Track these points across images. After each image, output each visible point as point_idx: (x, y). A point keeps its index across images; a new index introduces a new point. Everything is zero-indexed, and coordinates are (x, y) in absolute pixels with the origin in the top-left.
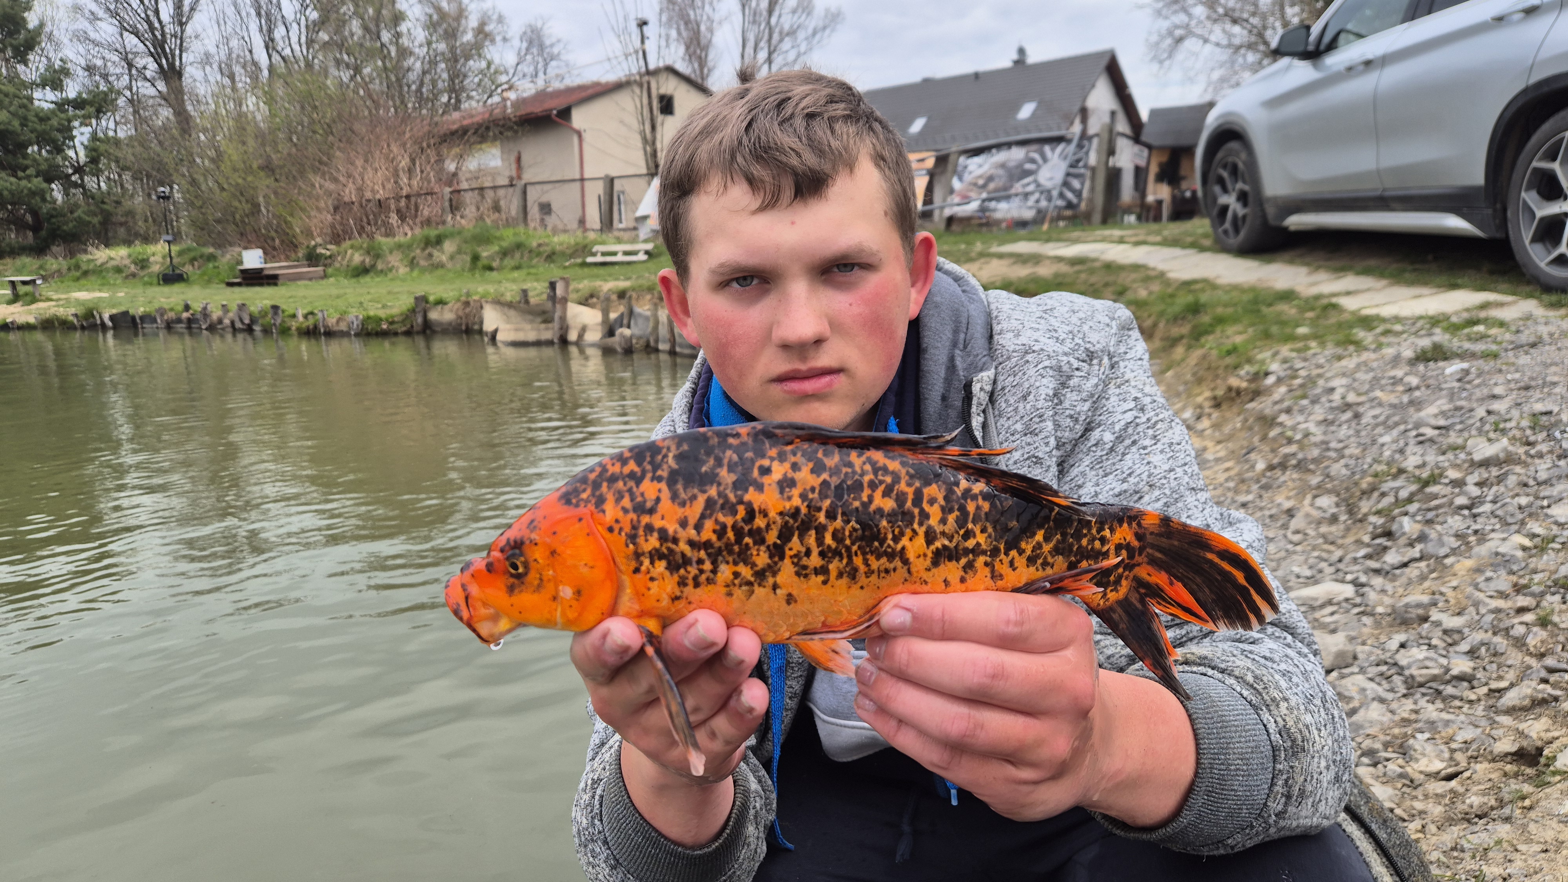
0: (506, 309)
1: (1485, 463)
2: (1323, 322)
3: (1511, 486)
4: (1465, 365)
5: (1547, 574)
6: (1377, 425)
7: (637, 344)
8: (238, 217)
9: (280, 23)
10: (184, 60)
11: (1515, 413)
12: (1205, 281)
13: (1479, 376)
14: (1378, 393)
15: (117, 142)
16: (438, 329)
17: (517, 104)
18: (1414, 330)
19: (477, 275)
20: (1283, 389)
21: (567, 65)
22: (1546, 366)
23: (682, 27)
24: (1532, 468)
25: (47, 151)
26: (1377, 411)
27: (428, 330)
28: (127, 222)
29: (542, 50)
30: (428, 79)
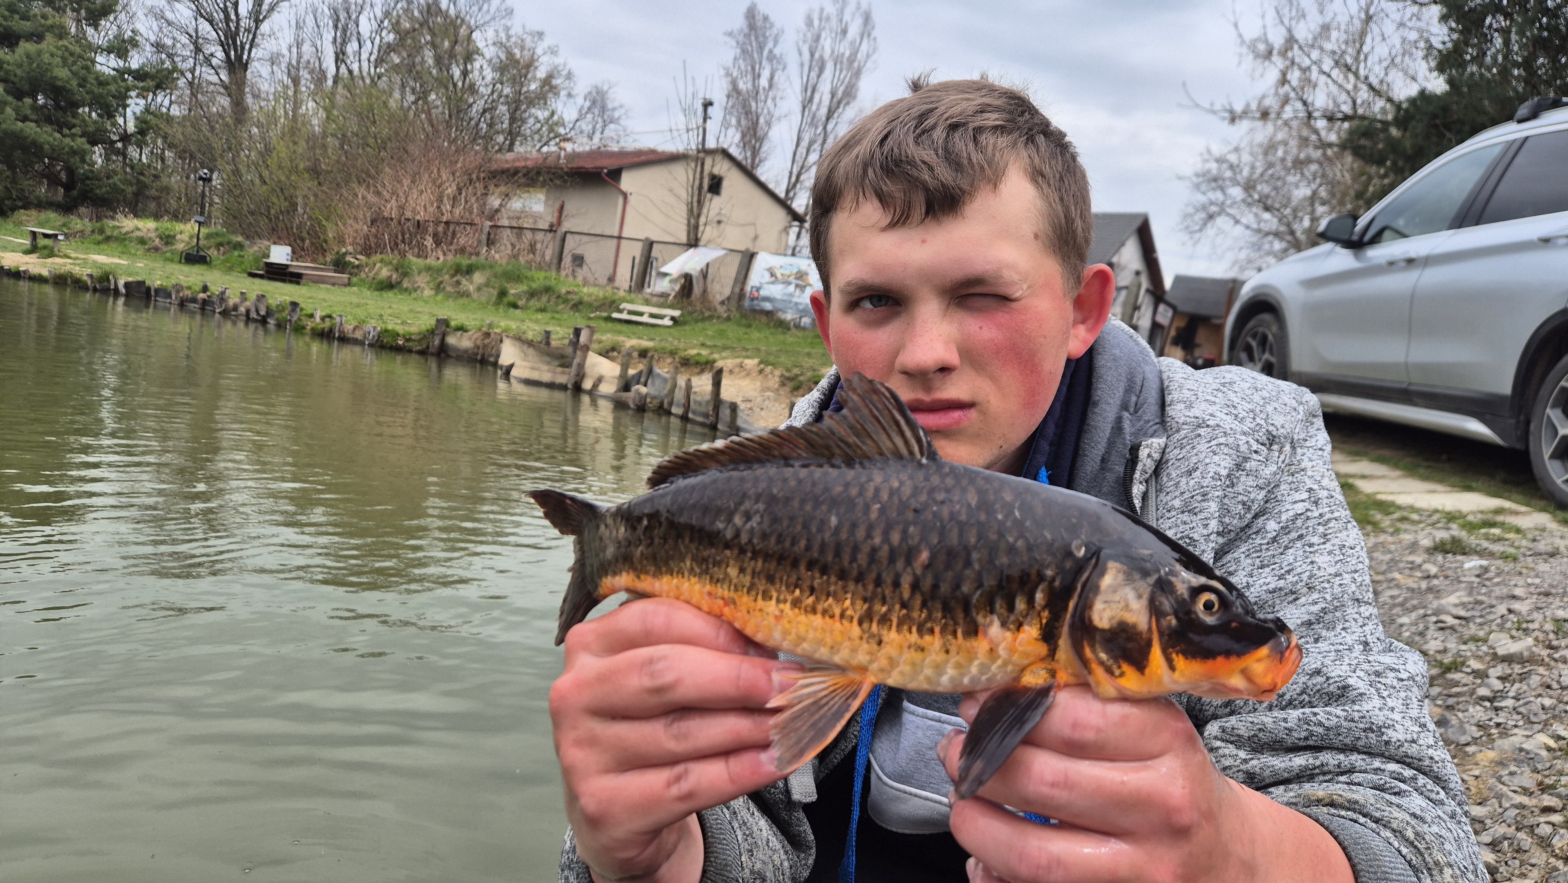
0: (525, 347)
1: (1508, 659)
3: (1534, 686)
4: (1484, 563)
6: (1394, 606)
7: (651, 404)
8: (273, 212)
9: (354, 38)
10: (253, 55)
11: (1536, 615)
13: (1498, 575)
14: (1396, 575)
15: (169, 119)
16: (453, 354)
17: (571, 157)
18: (1430, 521)
19: (501, 310)
21: (626, 130)
23: (742, 116)
24: (1556, 672)
25: (98, 115)
26: (1395, 592)
27: (443, 354)
28: (160, 197)
29: (603, 112)
30: (488, 116)
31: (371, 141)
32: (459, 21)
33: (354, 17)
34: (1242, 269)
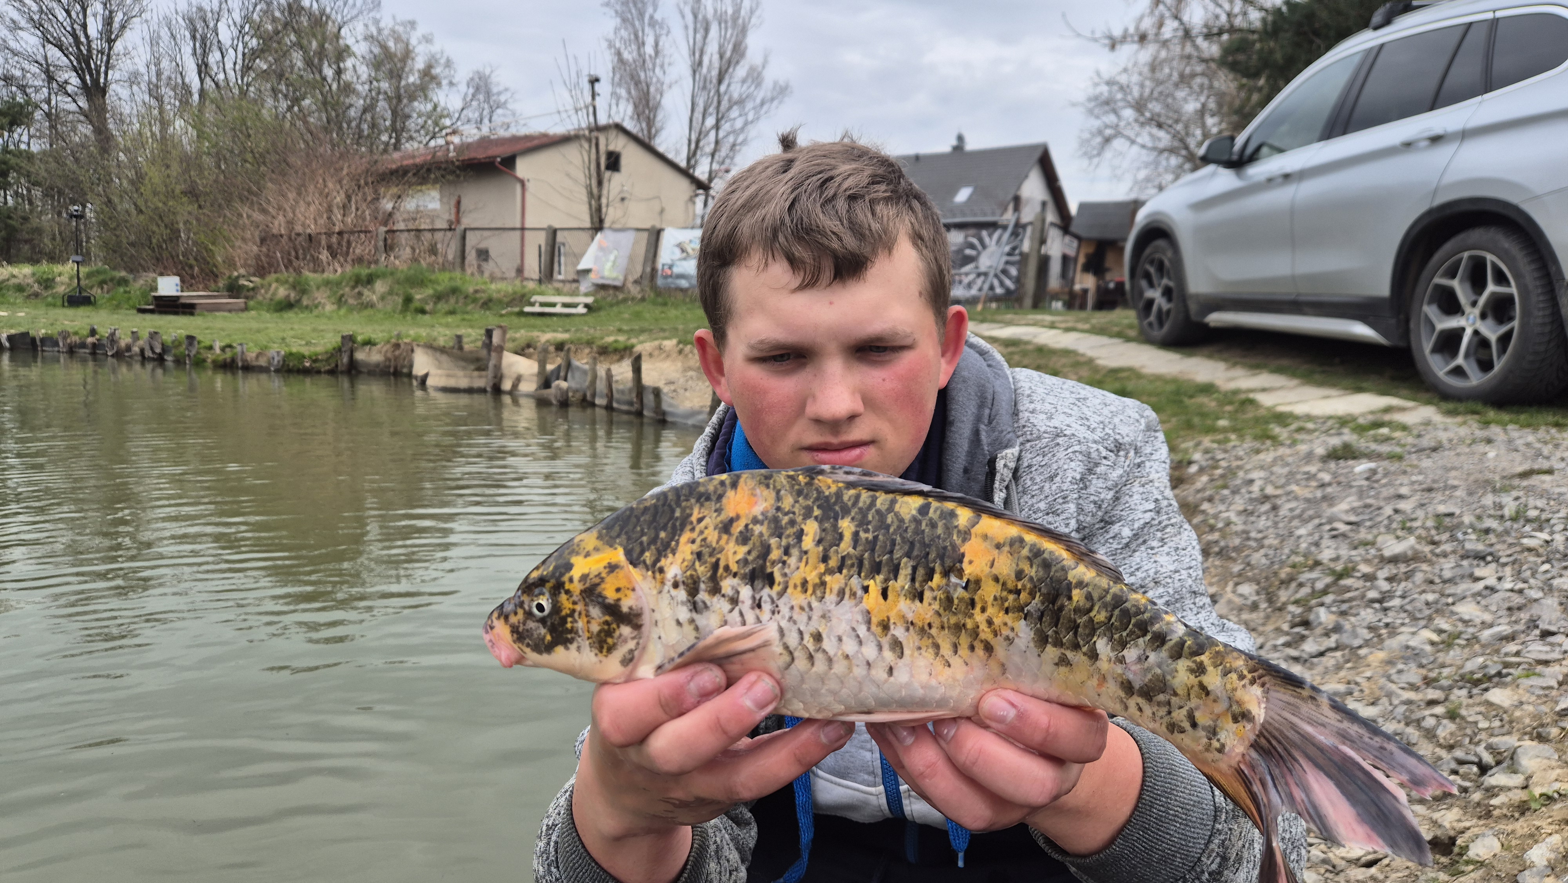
0: (438, 354)
1: (1394, 560)
2: (1241, 416)
3: (1418, 583)
4: (1372, 465)
5: (1454, 669)
6: (1293, 518)
7: (574, 398)
8: (154, 241)
9: (215, 48)
10: (109, 77)
11: (1420, 513)
12: (1130, 370)
13: (1385, 475)
14: (1294, 487)
15: (29, 156)
16: (365, 370)
17: (461, 148)
18: (1324, 428)
19: (409, 318)
20: (1205, 479)
21: (514, 114)
22: (1448, 470)
23: (632, 87)
24: (1437, 567)
26: (1293, 505)
27: (354, 370)
28: (32, 240)
29: (489, 97)
30: (368, 116)
31: (249, 157)
32: (324, 18)
33: (212, 25)
34: (1142, 189)
